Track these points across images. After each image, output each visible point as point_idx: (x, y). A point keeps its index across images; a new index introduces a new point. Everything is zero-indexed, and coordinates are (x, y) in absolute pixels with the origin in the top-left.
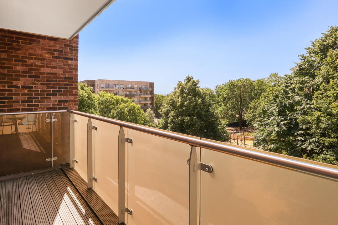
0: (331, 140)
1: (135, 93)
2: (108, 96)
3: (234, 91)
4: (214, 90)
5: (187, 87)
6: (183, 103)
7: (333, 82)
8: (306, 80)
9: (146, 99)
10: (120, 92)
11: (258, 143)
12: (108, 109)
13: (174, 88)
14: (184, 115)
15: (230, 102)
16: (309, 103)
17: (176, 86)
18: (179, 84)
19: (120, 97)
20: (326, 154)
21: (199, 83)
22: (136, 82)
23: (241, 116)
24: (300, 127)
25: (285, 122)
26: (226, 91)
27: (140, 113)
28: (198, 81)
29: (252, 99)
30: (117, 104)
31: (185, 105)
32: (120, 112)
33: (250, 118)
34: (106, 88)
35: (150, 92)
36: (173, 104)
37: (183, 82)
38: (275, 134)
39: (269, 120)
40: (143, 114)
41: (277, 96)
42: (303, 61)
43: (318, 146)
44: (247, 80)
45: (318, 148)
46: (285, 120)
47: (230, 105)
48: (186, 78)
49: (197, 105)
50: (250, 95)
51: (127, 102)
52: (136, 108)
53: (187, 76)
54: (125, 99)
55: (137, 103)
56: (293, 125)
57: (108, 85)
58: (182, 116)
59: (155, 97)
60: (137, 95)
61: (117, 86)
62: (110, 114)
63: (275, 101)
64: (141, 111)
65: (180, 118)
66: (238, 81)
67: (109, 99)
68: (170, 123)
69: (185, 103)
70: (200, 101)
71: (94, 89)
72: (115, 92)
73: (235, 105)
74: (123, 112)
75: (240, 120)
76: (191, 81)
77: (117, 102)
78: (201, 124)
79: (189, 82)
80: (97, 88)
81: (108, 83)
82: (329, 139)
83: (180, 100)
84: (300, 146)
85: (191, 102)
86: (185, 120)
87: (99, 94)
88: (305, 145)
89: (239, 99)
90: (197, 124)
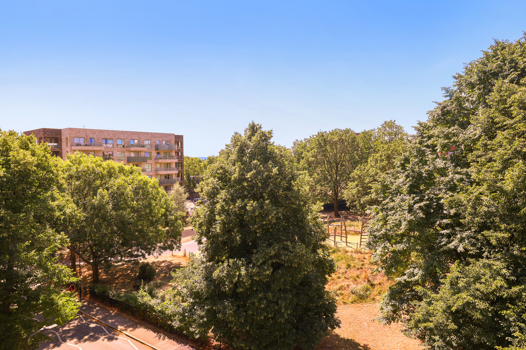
0: (500, 235)
1: (147, 155)
2: (89, 162)
3: (326, 150)
4: (291, 148)
5: (252, 144)
6: (243, 175)
7: (504, 135)
8: (453, 132)
9: (168, 165)
10: (117, 154)
11: (374, 242)
12: (90, 187)
13: (226, 145)
14: (246, 197)
15: (318, 170)
16: (460, 172)
17: (229, 143)
18: (236, 138)
19: (115, 164)
20: (488, 258)
21: (272, 136)
22: (149, 133)
23: (336, 194)
24: (445, 212)
25: (422, 204)
26: (313, 151)
27: (158, 193)
28: (270, 133)
29: (355, 164)
30: (110, 176)
31: (248, 178)
32: (117, 193)
33: (354, 196)
34: (86, 145)
35: (175, 152)
36: (224, 177)
37: (243, 135)
38: (407, 225)
39: (393, 201)
40: (163, 195)
41: (407, 160)
42: (448, 98)
43: (474, 244)
44: (347, 131)
45: (474, 247)
46: (421, 200)
47: (318, 174)
48: (248, 127)
49: (270, 178)
50: (352, 158)
51: (131, 173)
52: (150, 184)
53: (251, 123)
54: (127, 168)
55: (152, 174)
56: (434, 209)
57: (91, 139)
58: (243, 200)
59: (185, 163)
60: (151, 159)
61: (110, 141)
62: (95, 197)
63: (402, 169)
64: (160, 189)
65: (239, 203)
66: (332, 133)
67: (93, 167)
68: (219, 214)
69: (249, 175)
70: (275, 170)
71: (60, 146)
72: (106, 154)
73: (327, 174)
74: (123, 194)
75: (334, 200)
76: (259, 132)
77: (111, 174)
78: (278, 213)
79: (253, 135)
80: (67, 146)
81: (91, 136)
82: (495, 234)
83: (237, 169)
84: (445, 245)
85: (259, 173)
86: (247, 208)
87: (69, 158)
88: (453, 243)
89: (334, 164)
90: (271, 214)
